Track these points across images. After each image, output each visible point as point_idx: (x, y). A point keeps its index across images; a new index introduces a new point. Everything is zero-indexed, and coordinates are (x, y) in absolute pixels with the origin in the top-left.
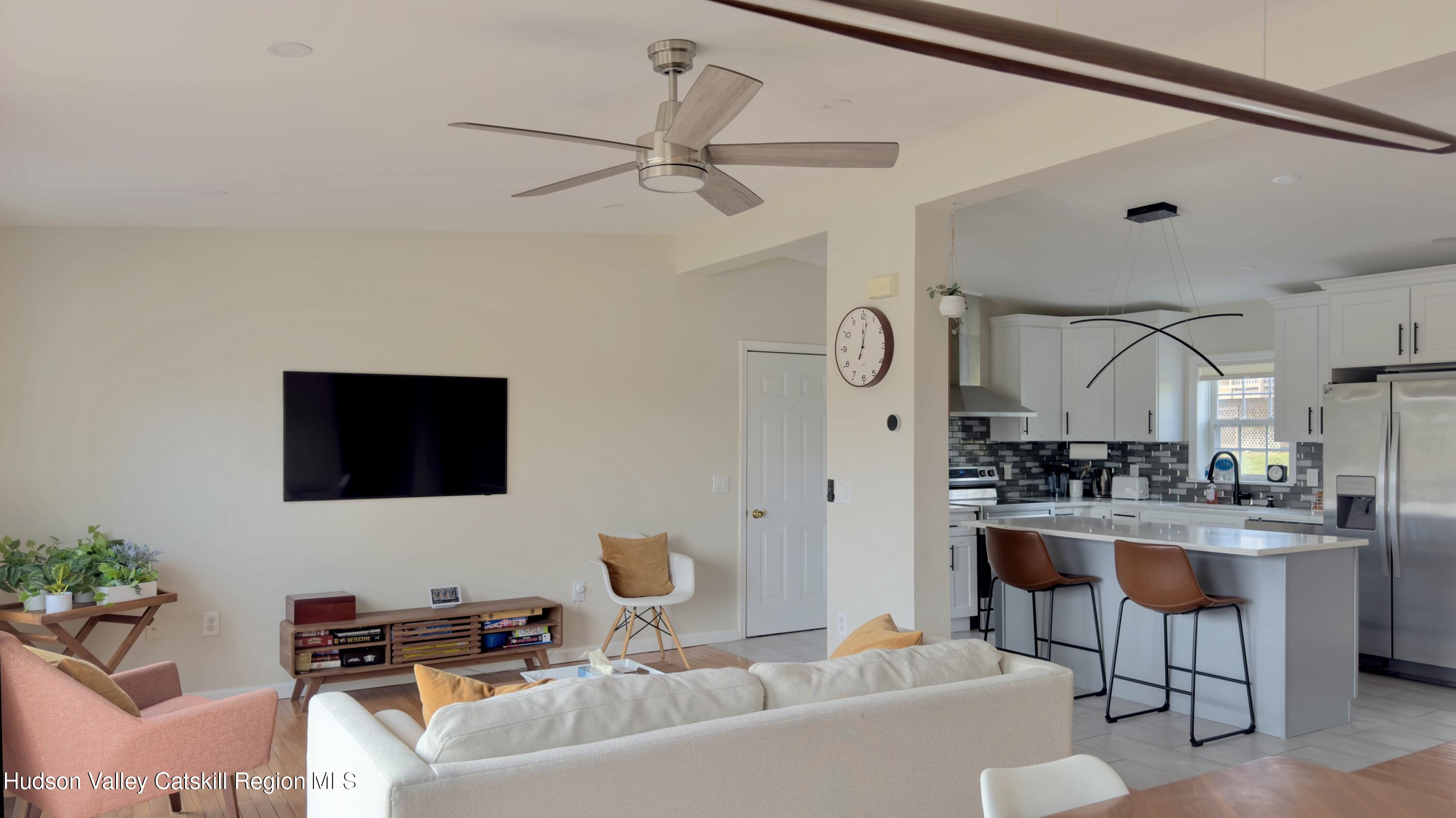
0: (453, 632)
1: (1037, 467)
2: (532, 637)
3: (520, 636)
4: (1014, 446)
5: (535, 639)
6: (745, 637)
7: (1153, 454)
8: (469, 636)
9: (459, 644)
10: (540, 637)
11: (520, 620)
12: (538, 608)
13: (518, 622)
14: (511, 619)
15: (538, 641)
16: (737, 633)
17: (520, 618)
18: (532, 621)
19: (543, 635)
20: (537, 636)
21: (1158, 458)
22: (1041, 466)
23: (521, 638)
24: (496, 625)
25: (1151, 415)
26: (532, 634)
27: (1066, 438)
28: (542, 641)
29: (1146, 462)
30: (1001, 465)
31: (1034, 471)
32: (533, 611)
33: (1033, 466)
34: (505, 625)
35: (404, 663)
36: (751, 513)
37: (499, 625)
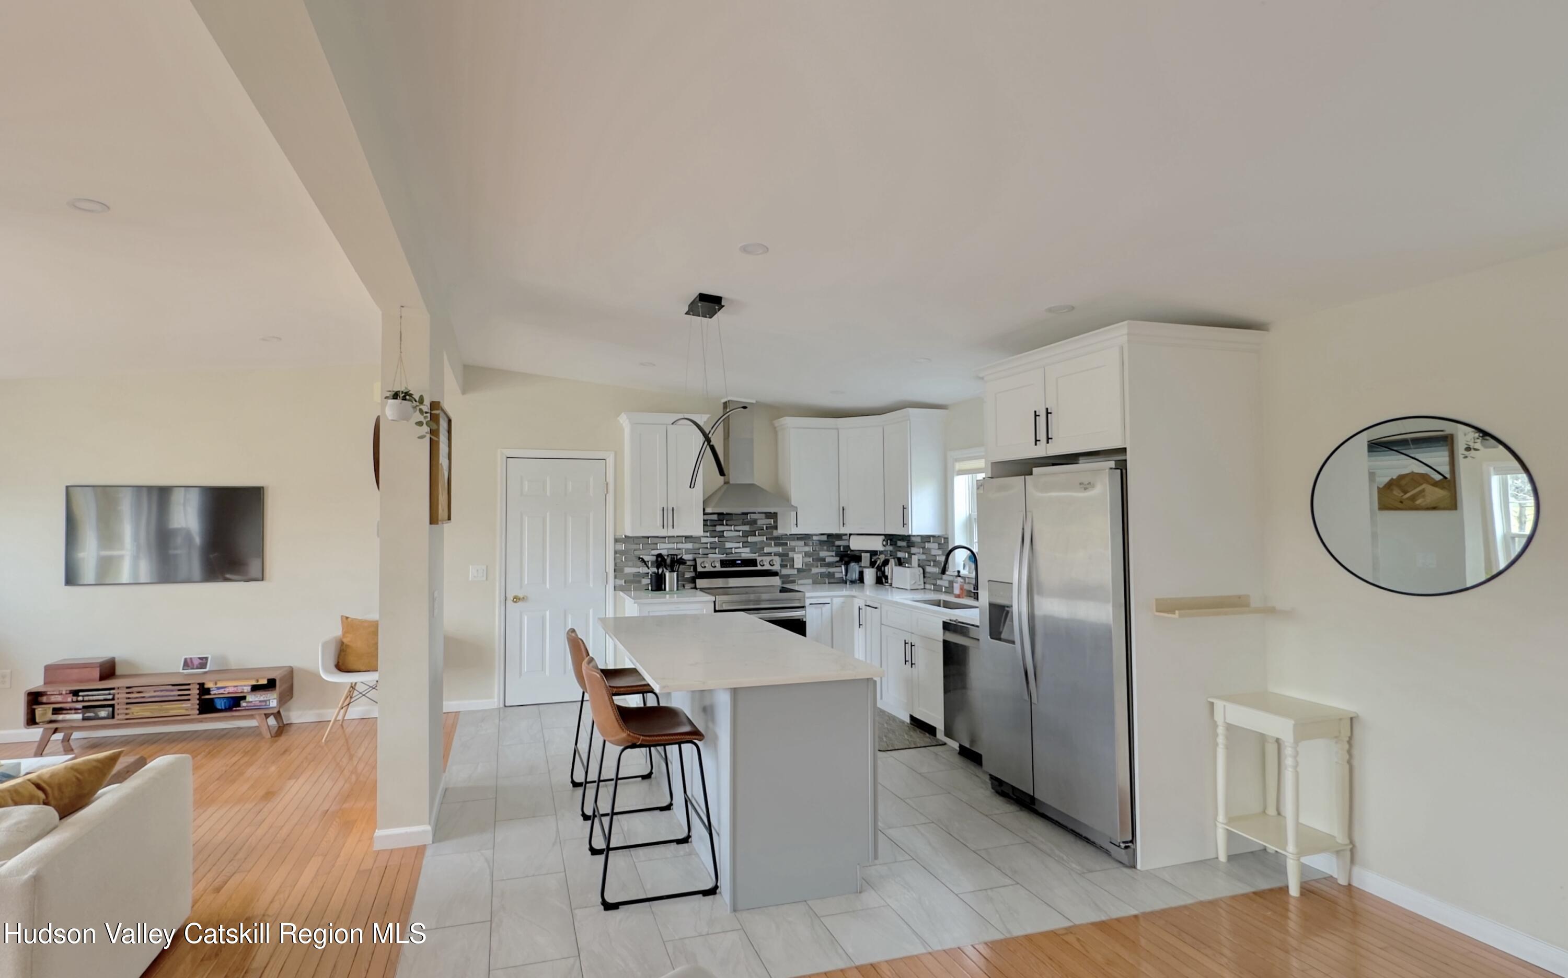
0: (179, 695)
1: (833, 556)
2: (260, 701)
3: (251, 700)
4: (805, 538)
5: (264, 704)
6: (502, 705)
7: (927, 545)
8: (189, 700)
9: (184, 705)
10: (268, 703)
11: (245, 688)
12: (264, 678)
13: (243, 689)
14: (236, 686)
15: (266, 705)
16: (494, 702)
17: (245, 686)
18: (255, 688)
19: (271, 701)
20: (265, 701)
21: (929, 549)
22: (837, 555)
23: (251, 702)
24: (221, 691)
25: (905, 510)
26: (262, 699)
27: (843, 531)
28: (269, 705)
29: (923, 553)
30: (791, 555)
31: (828, 560)
32: (258, 681)
33: (830, 556)
34: (231, 691)
35: (127, 719)
36: (510, 597)
37: (225, 691)
